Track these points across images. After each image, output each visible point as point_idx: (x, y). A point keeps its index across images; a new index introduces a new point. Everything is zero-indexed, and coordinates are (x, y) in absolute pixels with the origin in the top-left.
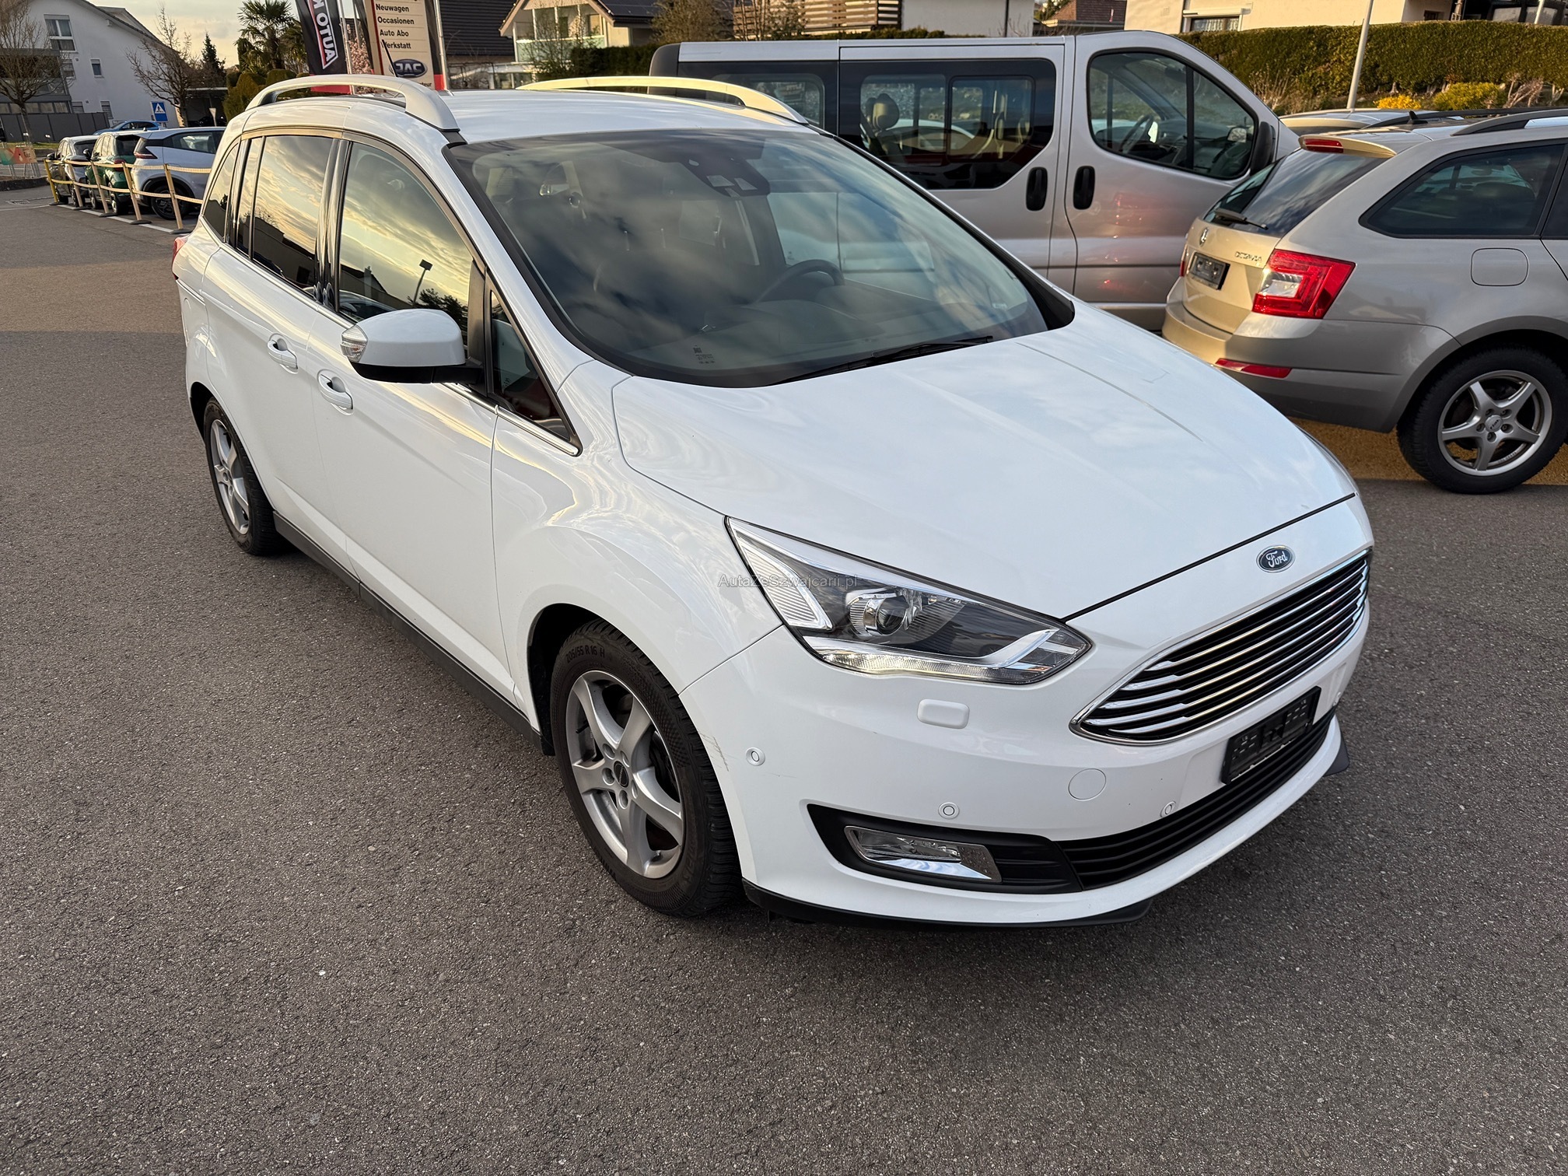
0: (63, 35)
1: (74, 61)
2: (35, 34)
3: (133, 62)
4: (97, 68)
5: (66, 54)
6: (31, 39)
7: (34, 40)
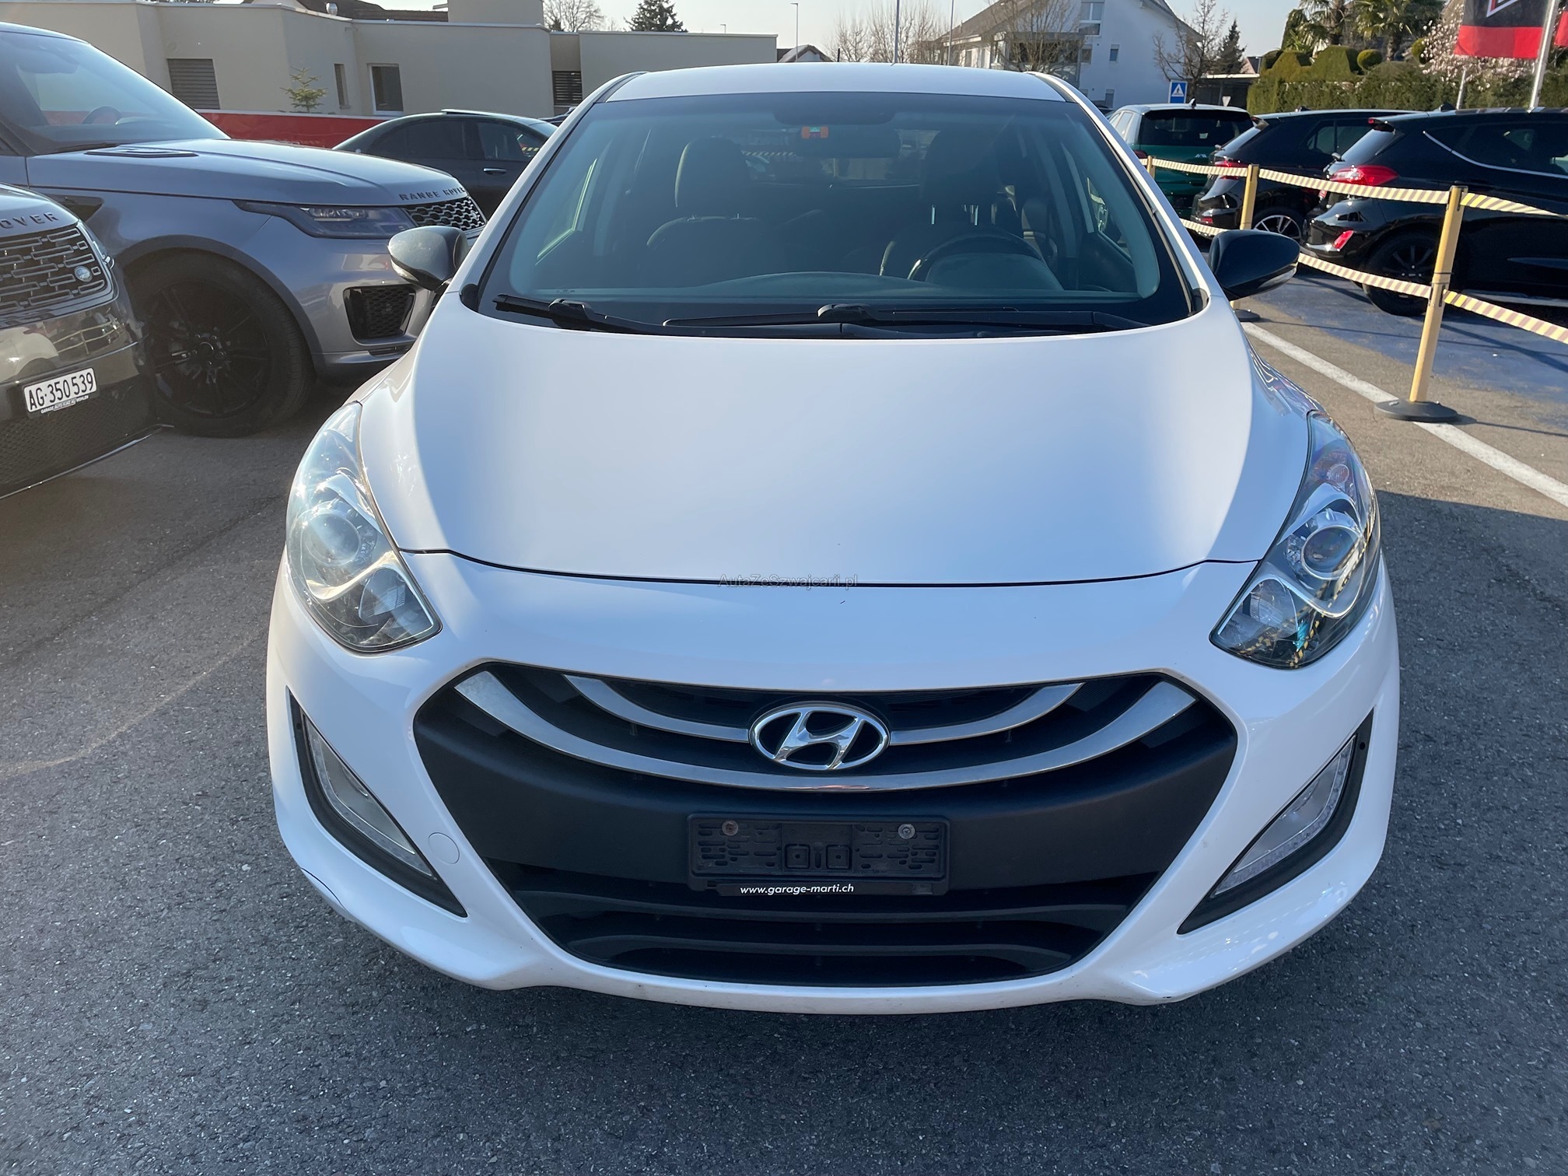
0: (1093, 19)
1: (1094, 47)
2: (1066, 14)
3: (1157, 43)
4: (1114, 53)
5: (1089, 40)
6: (1062, 18)
7: (1064, 20)
